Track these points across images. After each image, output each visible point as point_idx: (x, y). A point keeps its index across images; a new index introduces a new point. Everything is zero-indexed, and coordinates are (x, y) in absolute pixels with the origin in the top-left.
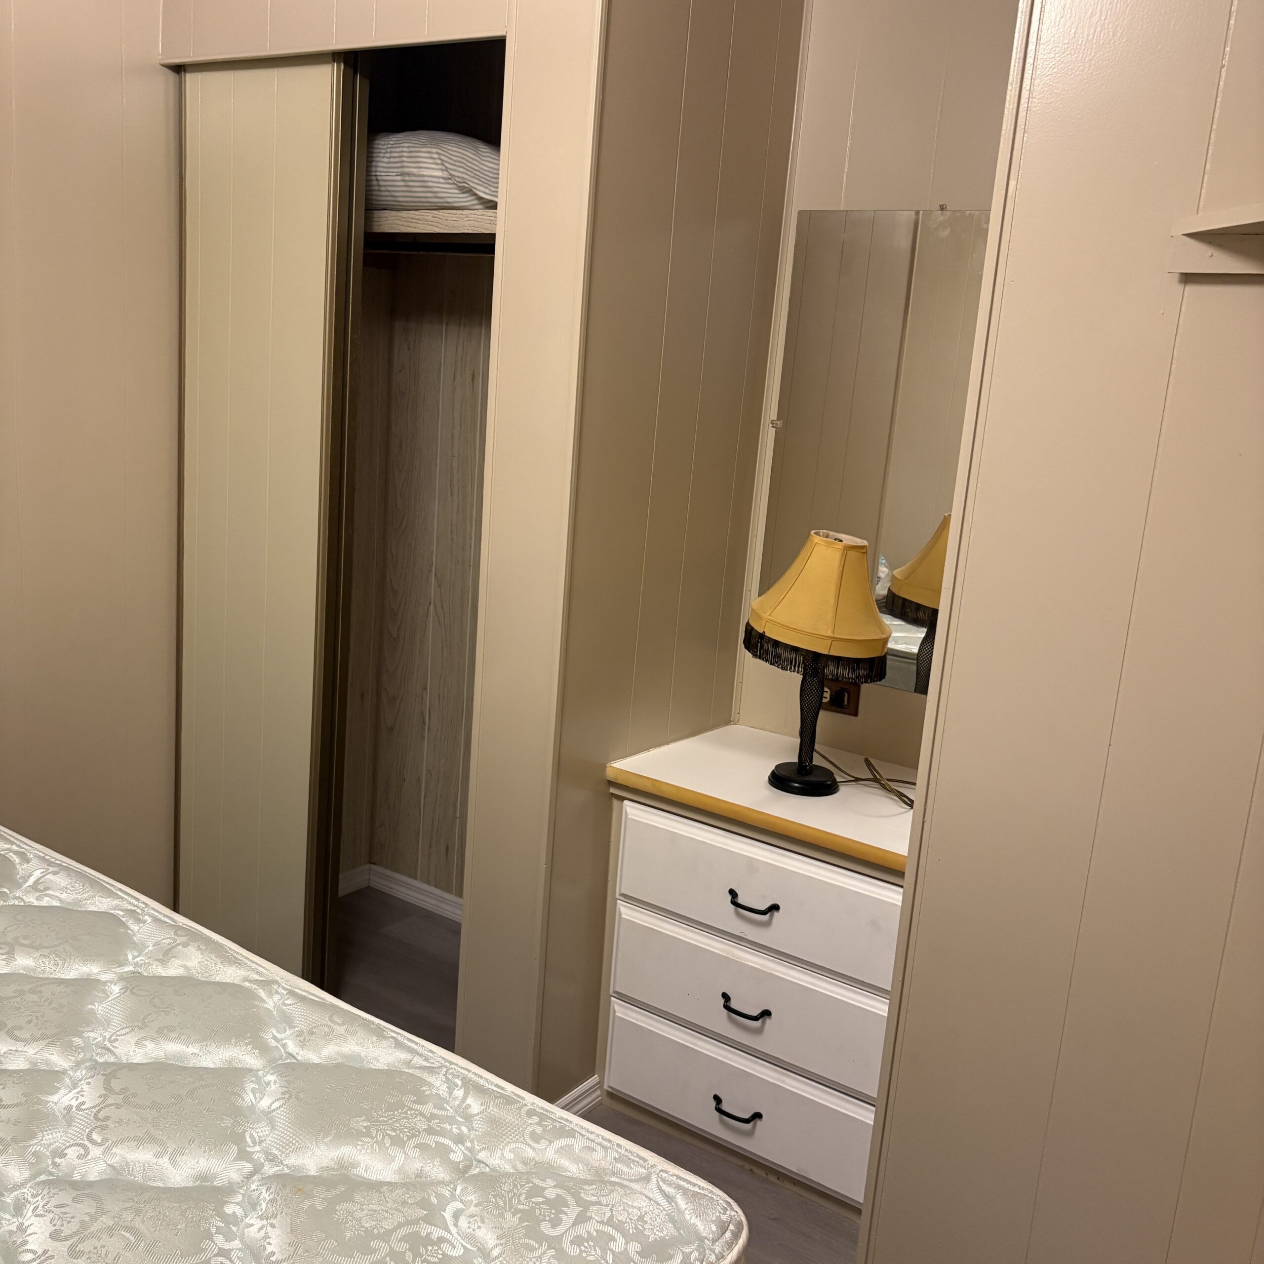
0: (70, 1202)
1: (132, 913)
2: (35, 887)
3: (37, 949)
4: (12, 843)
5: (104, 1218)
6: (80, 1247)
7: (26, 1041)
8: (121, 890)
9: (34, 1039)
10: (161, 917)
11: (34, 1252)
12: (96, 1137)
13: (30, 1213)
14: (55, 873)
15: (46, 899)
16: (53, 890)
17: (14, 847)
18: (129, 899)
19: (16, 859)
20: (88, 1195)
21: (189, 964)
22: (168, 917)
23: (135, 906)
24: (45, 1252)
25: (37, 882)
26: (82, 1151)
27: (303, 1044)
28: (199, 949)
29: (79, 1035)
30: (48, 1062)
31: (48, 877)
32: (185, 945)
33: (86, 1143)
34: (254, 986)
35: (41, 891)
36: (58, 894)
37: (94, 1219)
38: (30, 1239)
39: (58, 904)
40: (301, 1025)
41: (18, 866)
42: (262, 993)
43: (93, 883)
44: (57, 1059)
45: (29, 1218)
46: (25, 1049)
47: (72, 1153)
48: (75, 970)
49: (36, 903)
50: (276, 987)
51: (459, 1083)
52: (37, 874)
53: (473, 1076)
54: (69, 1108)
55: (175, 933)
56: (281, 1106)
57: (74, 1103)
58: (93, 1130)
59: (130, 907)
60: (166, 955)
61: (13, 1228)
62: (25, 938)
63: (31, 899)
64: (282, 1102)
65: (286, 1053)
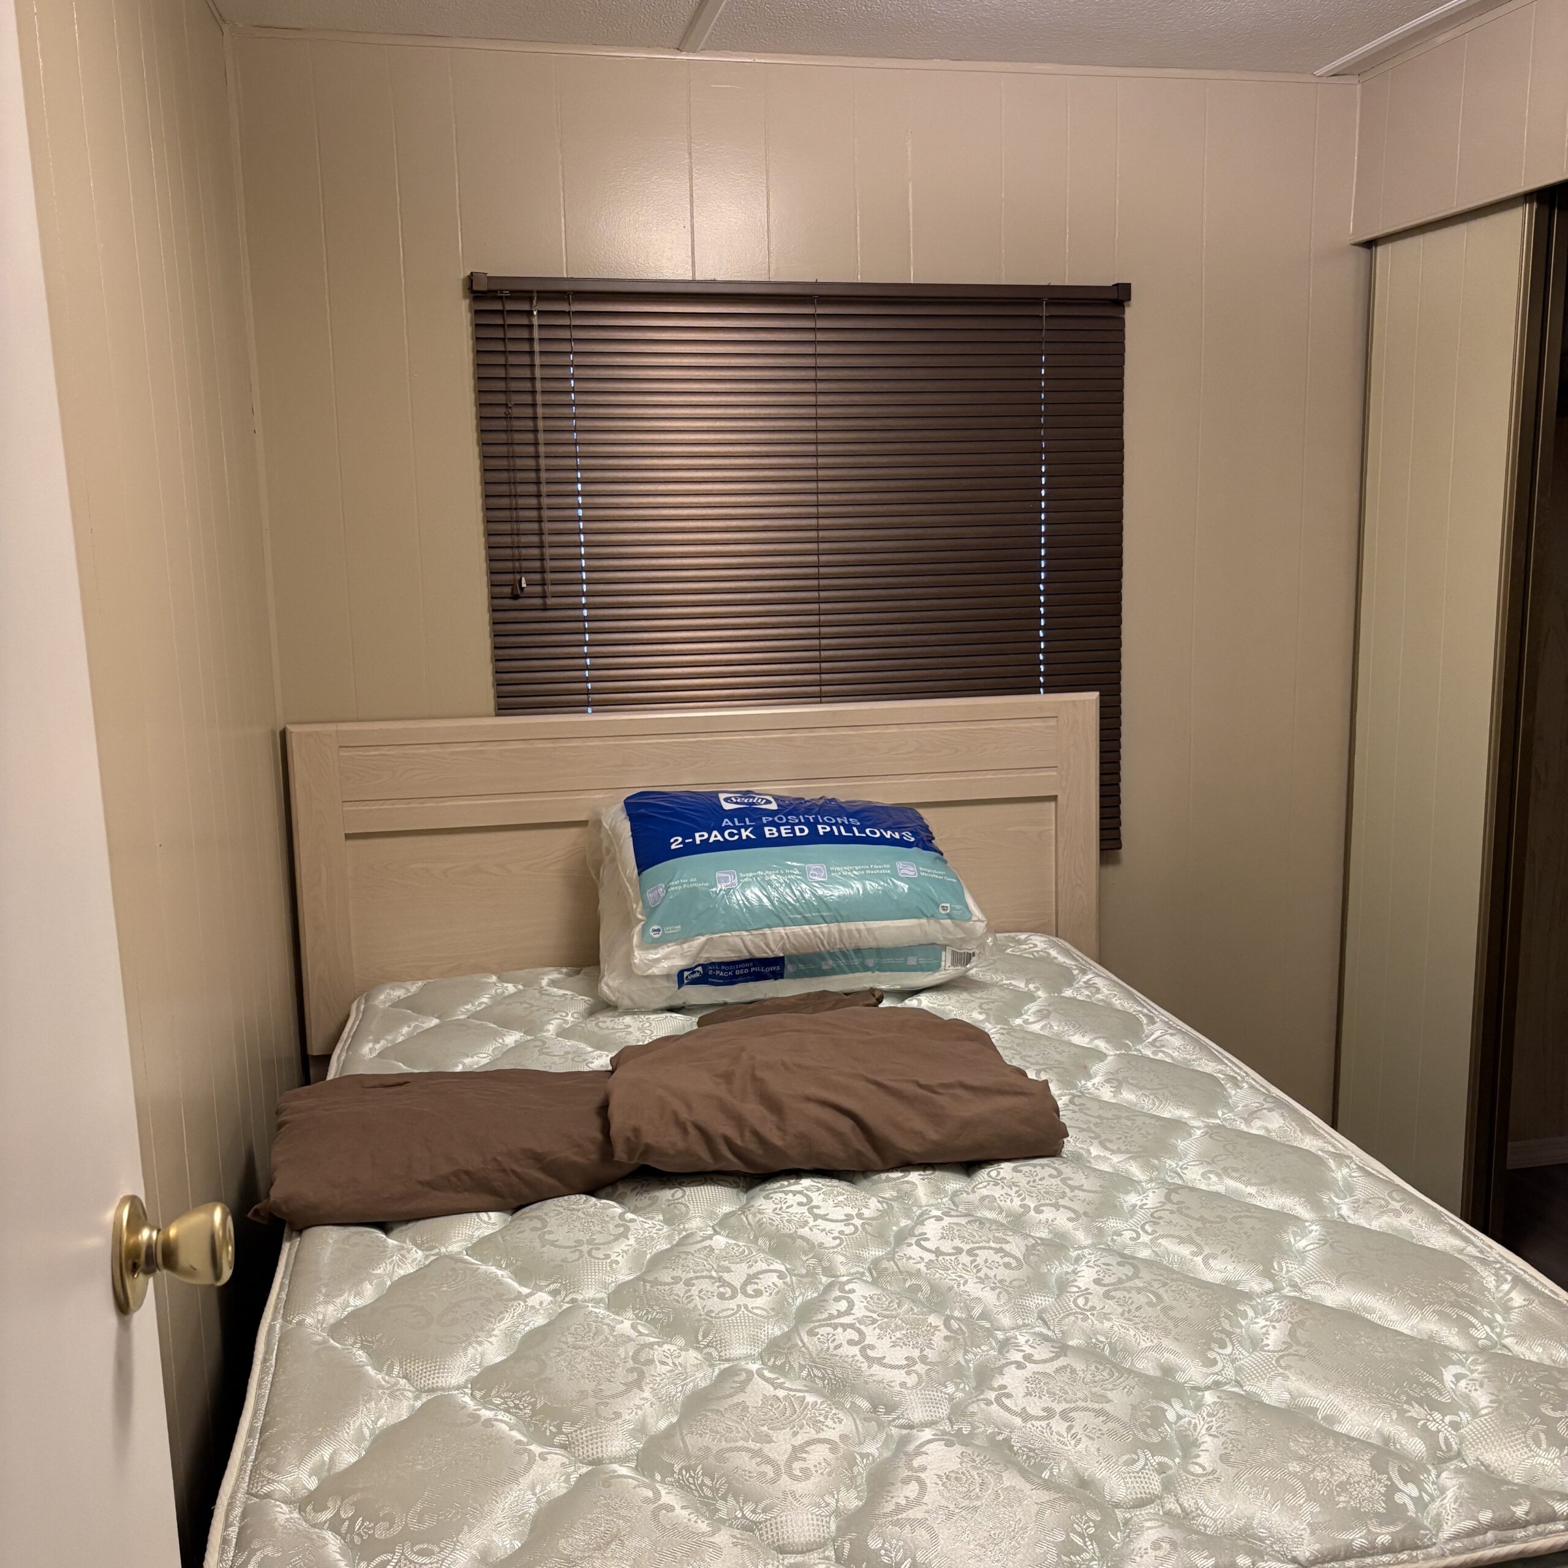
0: (1115, 1263)
1: (1233, 1079)
2: (1153, 1044)
3: (1141, 1088)
4: (1144, 1007)
5: (1137, 1281)
6: (1113, 1293)
7: (1113, 1152)
8: (1227, 1058)
9: (1119, 1151)
10: (1258, 1086)
11: (1079, 1288)
12: (1148, 1228)
13: (1083, 1263)
14: (1172, 1035)
15: (1160, 1054)
16: (1168, 1048)
17: (1145, 1011)
18: (1233, 1067)
19: (1145, 1020)
20: (1129, 1263)
21: (1270, 1126)
22: (1263, 1087)
23: (1236, 1073)
24: (1087, 1289)
25: (1155, 1040)
26: (1135, 1235)
27: (1355, 1210)
28: (1282, 1115)
29: (1158, 1159)
30: (1127, 1171)
31: (1166, 1037)
32: (1270, 1110)
33: (1139, 1230)
34: (1327, 1156)
35: (1158, 1047)
36: (1170, 1052)
37: (1129, 1279)
38: (1079, 1279)
39: (1170, 1061)
40: (1360, 1194)
41: (1145, 1027)
42: (1332, 1163)
43: (1203, 1047)
44: (1135, 1170)
45: (1082, 1267)
46: (1111, 1157)
47: (1128, 1234)
48: (1170, 1112)
49: (1151, 1056)
50: (1348, 1161)
51: (1509, 1278)
52: (1158, 1033)
53: (1528, 1277)
54: (1134, 1206)
55: (1265, 1100)
56: (1314, 1249)
57: (1139, 1203)
58: (1147, 1223)
59: (1232, 1074)
60: (1251, 1116)
61: (1070, 1270)
62: (1132, 1078)
63: (1148, 1052)
64: (1316, 1245)
65: (1339, 1214)
